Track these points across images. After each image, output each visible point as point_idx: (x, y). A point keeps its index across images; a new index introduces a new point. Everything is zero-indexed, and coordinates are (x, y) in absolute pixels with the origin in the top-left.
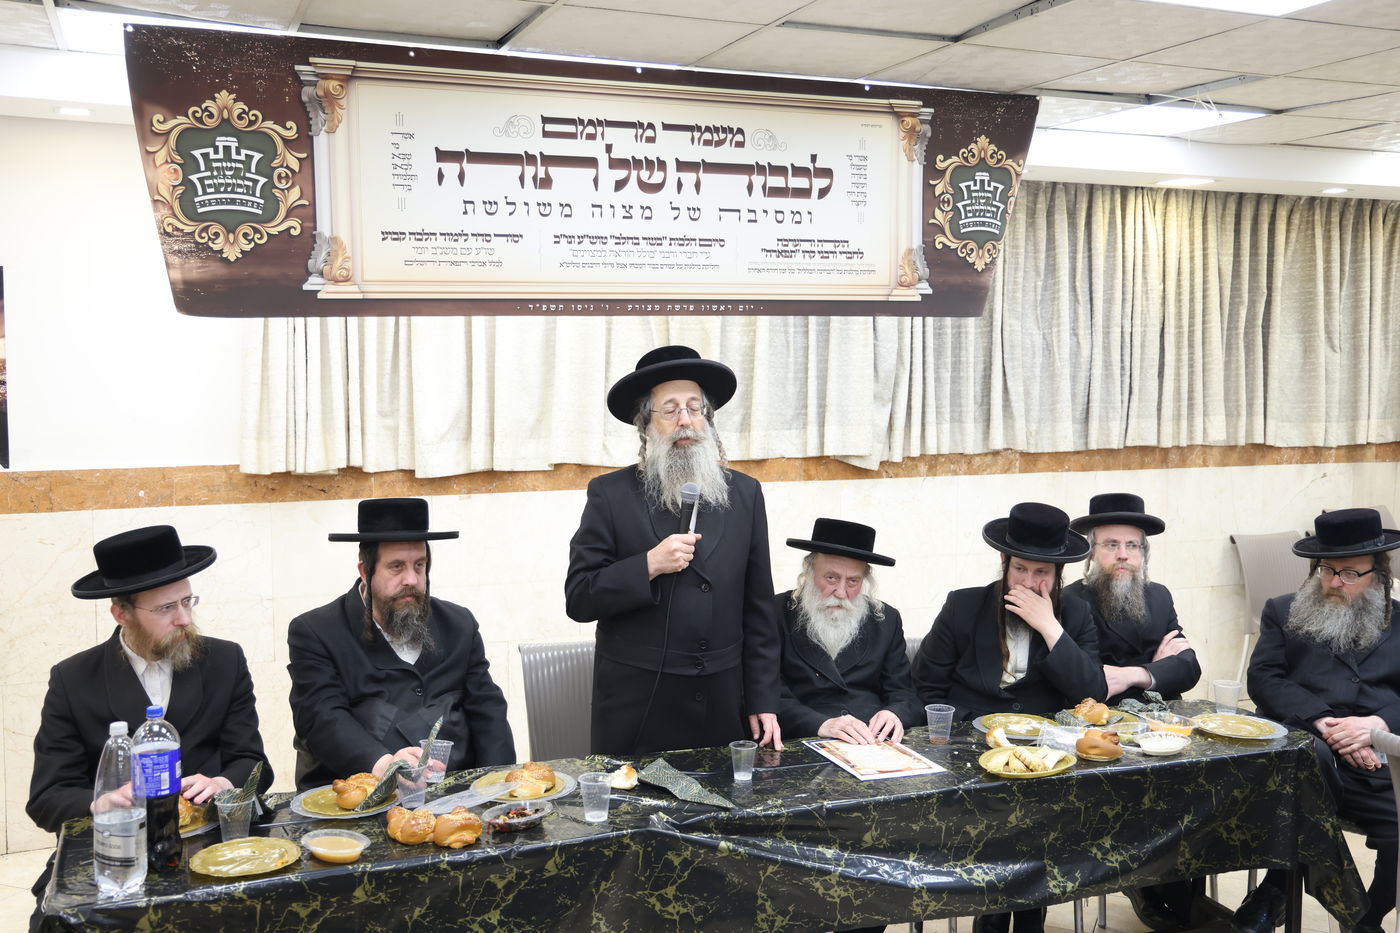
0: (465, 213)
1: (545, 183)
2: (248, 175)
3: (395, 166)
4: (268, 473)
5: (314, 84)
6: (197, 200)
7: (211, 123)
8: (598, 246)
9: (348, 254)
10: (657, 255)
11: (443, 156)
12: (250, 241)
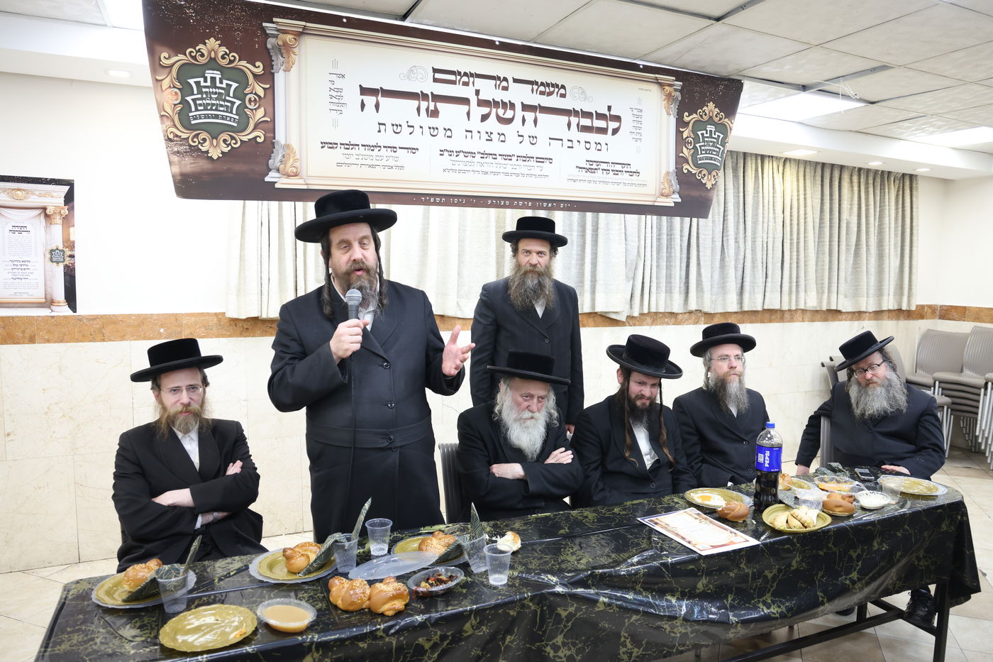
0: (379, 131)
1: (434, 113)
2: (227, 98)
3: (332, 97)
4: (244, 317)
5: (276, 36)
6: (191, 114)
7: (202, 60)
8: (469, 159)
9: (297, 157)
10: (509, 167)
11: (364, 91)
12: (228, 145)
